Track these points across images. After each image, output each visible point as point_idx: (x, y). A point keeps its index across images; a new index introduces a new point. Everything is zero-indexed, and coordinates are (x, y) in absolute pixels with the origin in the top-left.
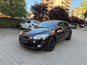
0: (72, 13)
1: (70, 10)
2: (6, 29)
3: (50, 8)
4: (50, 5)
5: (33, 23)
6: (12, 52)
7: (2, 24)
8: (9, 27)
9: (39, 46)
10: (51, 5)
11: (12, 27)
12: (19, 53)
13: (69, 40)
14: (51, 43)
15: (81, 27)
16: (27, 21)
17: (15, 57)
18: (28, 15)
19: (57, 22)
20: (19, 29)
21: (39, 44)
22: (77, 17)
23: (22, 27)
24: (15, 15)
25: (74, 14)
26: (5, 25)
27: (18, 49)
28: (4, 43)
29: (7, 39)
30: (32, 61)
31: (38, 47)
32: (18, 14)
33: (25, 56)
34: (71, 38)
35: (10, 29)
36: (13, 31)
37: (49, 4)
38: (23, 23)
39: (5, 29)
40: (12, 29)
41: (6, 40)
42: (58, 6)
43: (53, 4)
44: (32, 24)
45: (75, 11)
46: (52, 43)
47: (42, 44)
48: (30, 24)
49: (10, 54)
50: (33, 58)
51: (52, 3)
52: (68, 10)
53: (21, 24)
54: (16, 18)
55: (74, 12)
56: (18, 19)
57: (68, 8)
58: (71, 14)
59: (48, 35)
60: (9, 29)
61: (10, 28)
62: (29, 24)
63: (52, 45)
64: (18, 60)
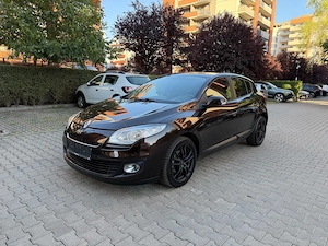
0: (285, 40)
1: (275, 30)
2: (31, 108)
3: (196, 24)
4: (195, 13)
5: (127, 84)
6: (37, 189)
7: (13, 90)
8: (42, 100)
9: (130, 169)
10: (200, 13)
11: (50, 101)
12: (61, 194)
13: (257, 145)
14: (179, 159)
15: (317, 95)
16: (105, 75)
17: (43, 209)
18: (108, 55)
19: (205, 80)
20: (78, 106)
21: (129, 163)
22: (301, 55)
23: (88, 101)
24: (62, 54)
25: (290, 43)
26: (25, 94)
27: (61, 181)
28: (14, 159)
29: (27, 145)
30: (101, 222)
31: (128, 171)
32: (71, 52)
33: (79, 206)
34: (263, 136)
35: (45, 107)
36: (52, 115)
37: (193, 9)
38: (92, 84)
39: (25, 108)
40: (50, 106)
41: (21, 148)
42: (223, 15)
43: (206, 7)
44: (123, 89)
45: (293, 32)
46: (181, 157)
47: (140, 163)
48: (117, 88)
49: (26, 197)
50: (106, 213)
51: (203, 6)
52: (264, 28)
53: (82, 88)
54: (69, 66)
55: (291, 36)
56: (71, 71)
57: (266, 22)
58: (279, 45)
59: (163, 127)
60: (39, 107)
61: (45, 103)
62: (112, 87)
63: (183, 165)
64: (51, 218)
